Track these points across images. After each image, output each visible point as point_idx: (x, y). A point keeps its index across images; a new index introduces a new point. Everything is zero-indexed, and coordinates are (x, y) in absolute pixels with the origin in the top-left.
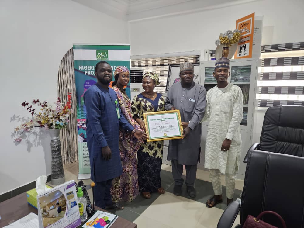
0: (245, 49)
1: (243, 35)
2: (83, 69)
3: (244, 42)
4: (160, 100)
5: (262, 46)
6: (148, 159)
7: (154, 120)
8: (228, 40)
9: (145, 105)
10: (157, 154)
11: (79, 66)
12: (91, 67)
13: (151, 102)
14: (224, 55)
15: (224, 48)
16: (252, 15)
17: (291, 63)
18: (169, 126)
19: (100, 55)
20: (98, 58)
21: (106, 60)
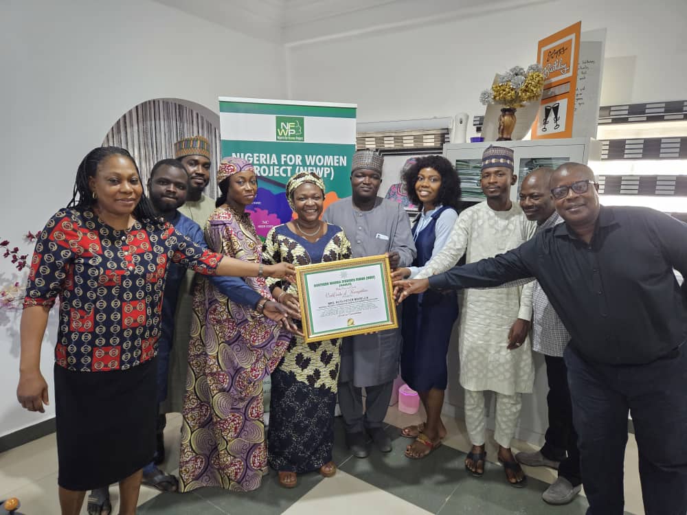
0: (556, 114)
1: (554, 80)
3: (554, 97)
4: (332, 242)
5: (602, 108)
6: (294, 388)
7: (323, 284)
8: (513, 92)
9: (289, 253)
10: (319, 378)
12: (263, 157)
13: (305, 248)
14: (503, 129)
15: (504, 111)
16: (576, 28)
17: (679, 153)
18: (361, 298)
19: (284, 128)
20: (280, 134)
21: (298, 140)
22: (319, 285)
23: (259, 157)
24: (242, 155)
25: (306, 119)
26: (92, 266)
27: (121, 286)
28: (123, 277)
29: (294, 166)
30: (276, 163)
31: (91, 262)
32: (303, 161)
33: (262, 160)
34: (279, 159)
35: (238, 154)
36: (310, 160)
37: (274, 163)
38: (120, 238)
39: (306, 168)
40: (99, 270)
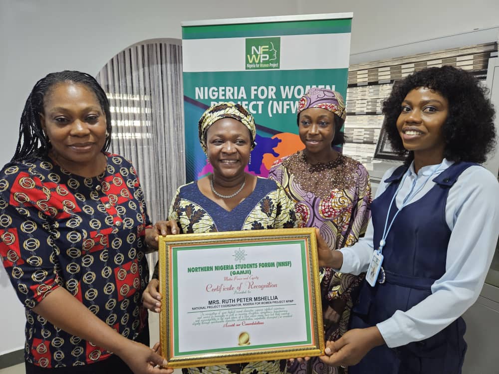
2: (206, 97)
4: (258, 207)
7: (203, 269)
11: (197, 89)
12: (230, 90)
13: (215, 218)
18: (265, 298)
19: (255, 53)
20: (251, 62)
21: (272, 68)
22: (196, 270)
23: (224, 90)
24: (206, 88)
25: (283, 38)
26: (70, 230)
27: (110, 248)
28: (111, 237)
29: (266, 101)
30: (245, 98)
31: (68, 224)
32: (278, 93)
33: (229, 95)
34: (248, 93)
35: (202, 88)
36: (286, 92)
37: (242, 98)
38: (94, 189)
39: (281, 103)
40: (81, 233)
